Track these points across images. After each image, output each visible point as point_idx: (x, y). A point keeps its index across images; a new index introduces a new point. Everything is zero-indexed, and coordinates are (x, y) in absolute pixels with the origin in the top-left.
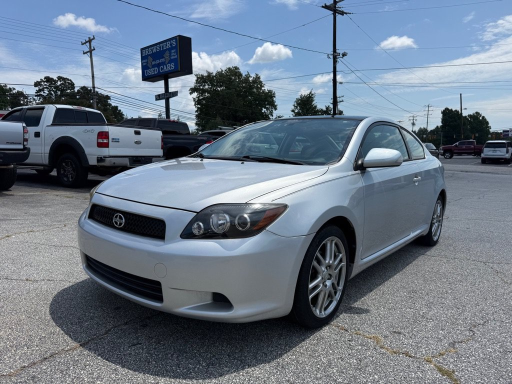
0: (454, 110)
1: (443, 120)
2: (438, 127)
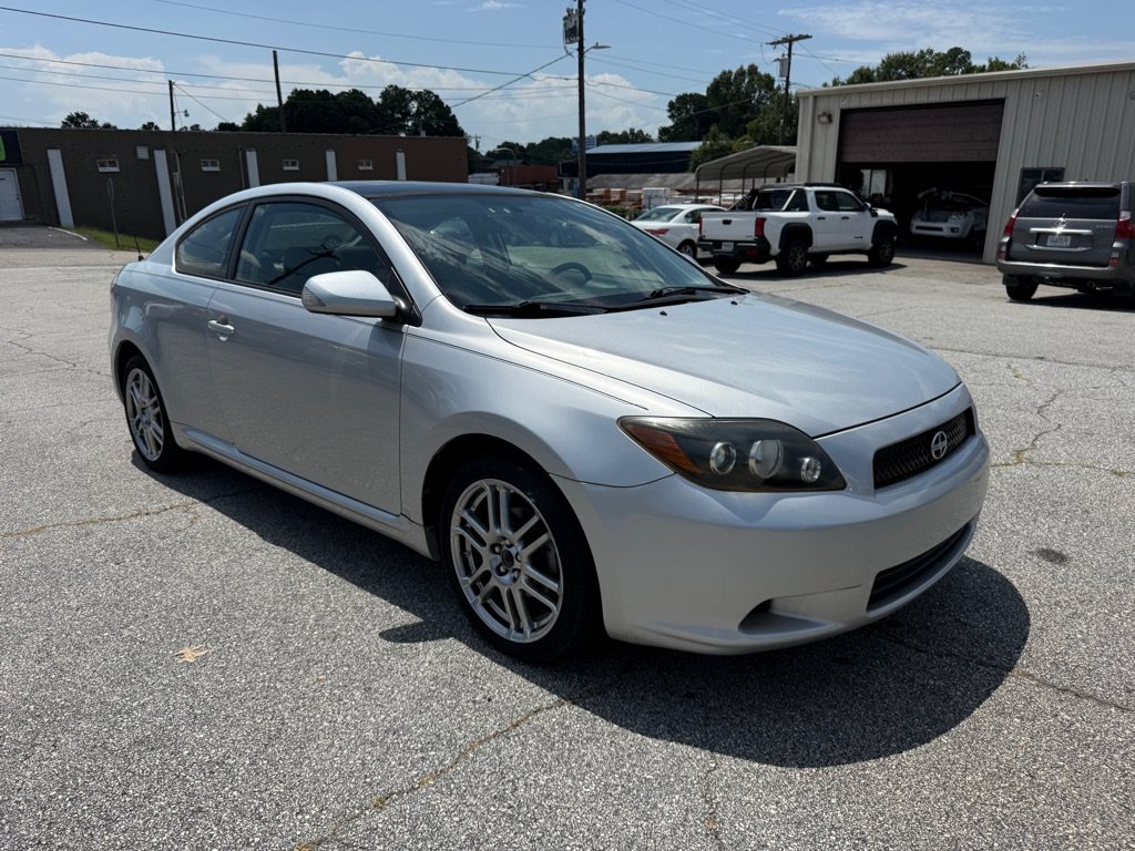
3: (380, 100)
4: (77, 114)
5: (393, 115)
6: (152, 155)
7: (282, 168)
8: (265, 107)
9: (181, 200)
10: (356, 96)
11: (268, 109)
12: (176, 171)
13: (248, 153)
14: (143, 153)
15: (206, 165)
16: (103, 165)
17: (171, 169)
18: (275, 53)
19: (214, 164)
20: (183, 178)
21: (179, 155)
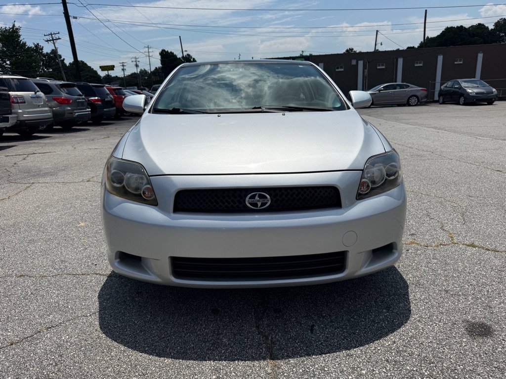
0: (169, 51)
1: (162, 62)
2: (156, 68)
3: (493, 28)
4: (350, 49)
5: (499, 34)
6: (357, 63)
7: (414, 66)
8: (430, 37)
9: (366, 81)
10: (480, 26)
11: (431, 38)
12: (366, 69)
13: (399, 59)
14: (354, 62)
15: (379, 66)
16: (338, 68)
17: (364, 68)
18: (426, 11)
19: (382, 65)
20: (368, 73)
21: (369, 62)
